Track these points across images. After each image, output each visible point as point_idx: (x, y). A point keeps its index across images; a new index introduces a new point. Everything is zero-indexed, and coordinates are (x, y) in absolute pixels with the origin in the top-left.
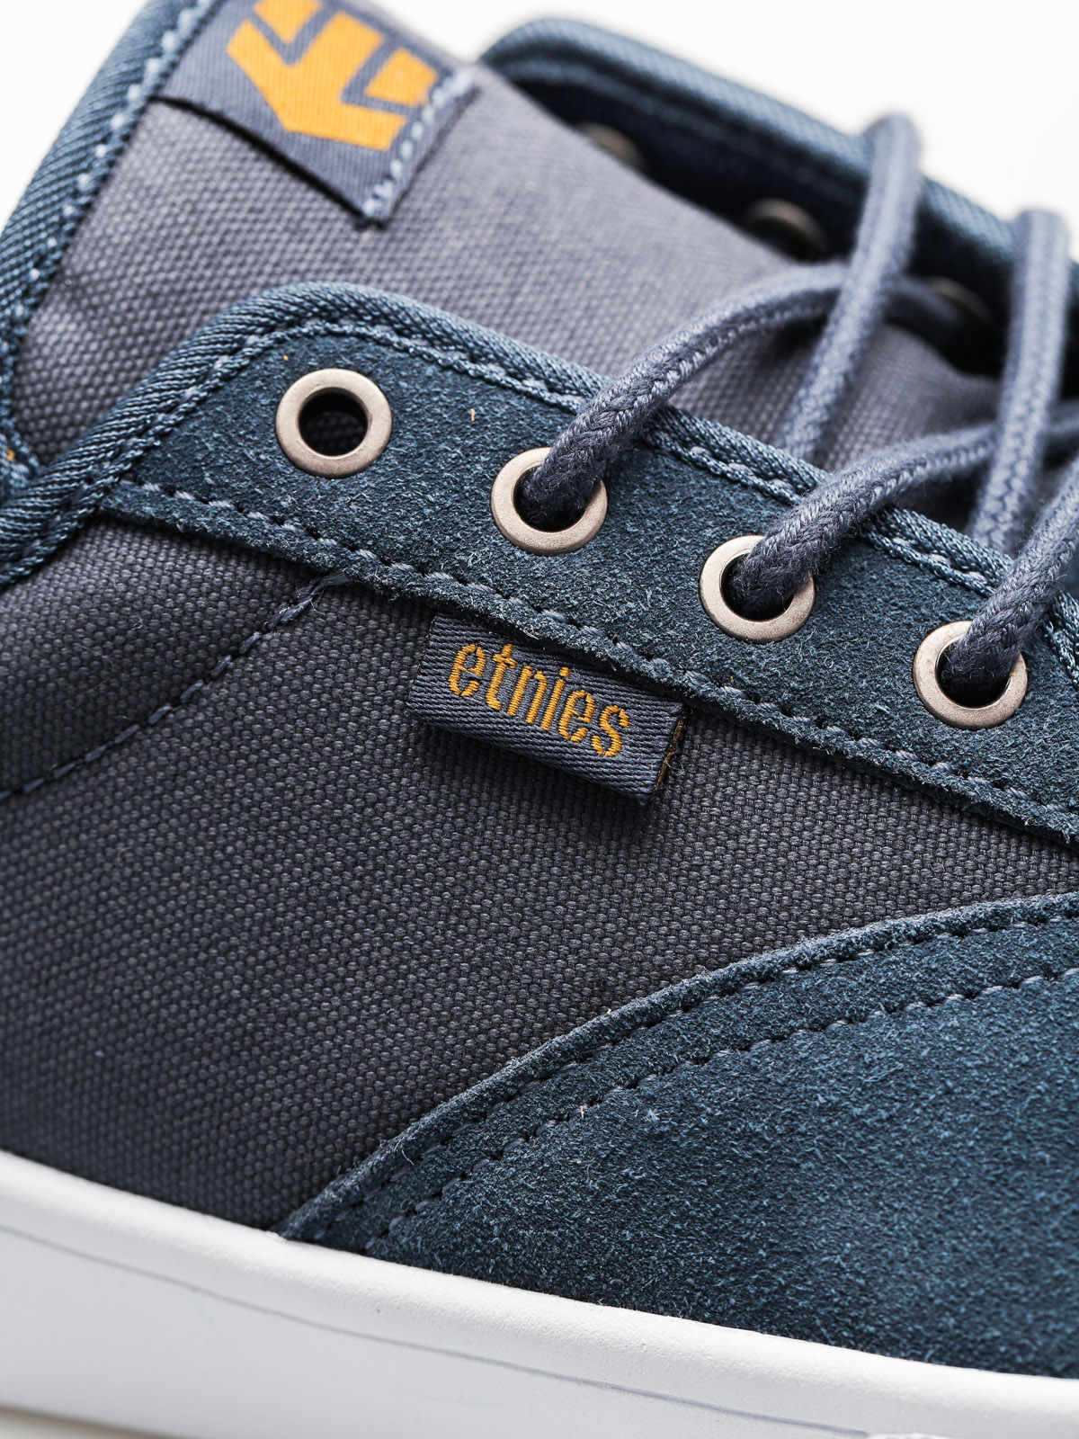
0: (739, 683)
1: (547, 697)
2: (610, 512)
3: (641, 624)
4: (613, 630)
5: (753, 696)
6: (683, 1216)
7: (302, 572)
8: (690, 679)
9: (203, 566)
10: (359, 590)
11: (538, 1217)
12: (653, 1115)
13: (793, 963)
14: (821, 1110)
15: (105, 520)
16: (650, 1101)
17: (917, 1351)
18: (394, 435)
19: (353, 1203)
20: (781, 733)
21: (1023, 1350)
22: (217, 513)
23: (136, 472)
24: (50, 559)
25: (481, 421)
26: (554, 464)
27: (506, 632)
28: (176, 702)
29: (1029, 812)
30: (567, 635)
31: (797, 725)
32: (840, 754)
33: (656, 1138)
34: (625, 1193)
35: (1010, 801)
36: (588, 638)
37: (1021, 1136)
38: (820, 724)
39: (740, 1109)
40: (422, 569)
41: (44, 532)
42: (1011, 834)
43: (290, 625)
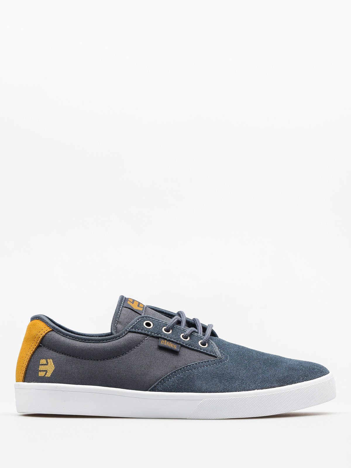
0: (185, 344)
1: (169, 344)
2: (172, 331)
3: (176, 339)
4: (174, 339)
5: (186, 344)
6: (185, 384)
7: (148, 335)
8: (181, 343)
9: (139, 335)
10: (153, 337)
11: (172, 385)
12: (182, 376)
13: (192, 364)
14: (196, 375)
15: (130, 332)
16: (181, 375)
17: (206, 392)
18: (153, 325)
19: (155, 387)
20: (189, 347)
21: (216, 391)
22: (140, 331)
23: (132, 328)
24: (125, 335)
25: (160, 325)
26: (167, 328)
27: (165, 339)
28: (137, 346)
29: (210, 353)
30: (171, 340)
31: (190, 347)
32: (194, 349)
33: (182, 378)
34: (180, 382)
35: (208, 353)
36: (172, 340)
37: (213, 376)
38: (192, 347)
39: (189, 375)
40: (158, 335)
41: (124, 333)
42: (208, 355)
43: (147, 340)
